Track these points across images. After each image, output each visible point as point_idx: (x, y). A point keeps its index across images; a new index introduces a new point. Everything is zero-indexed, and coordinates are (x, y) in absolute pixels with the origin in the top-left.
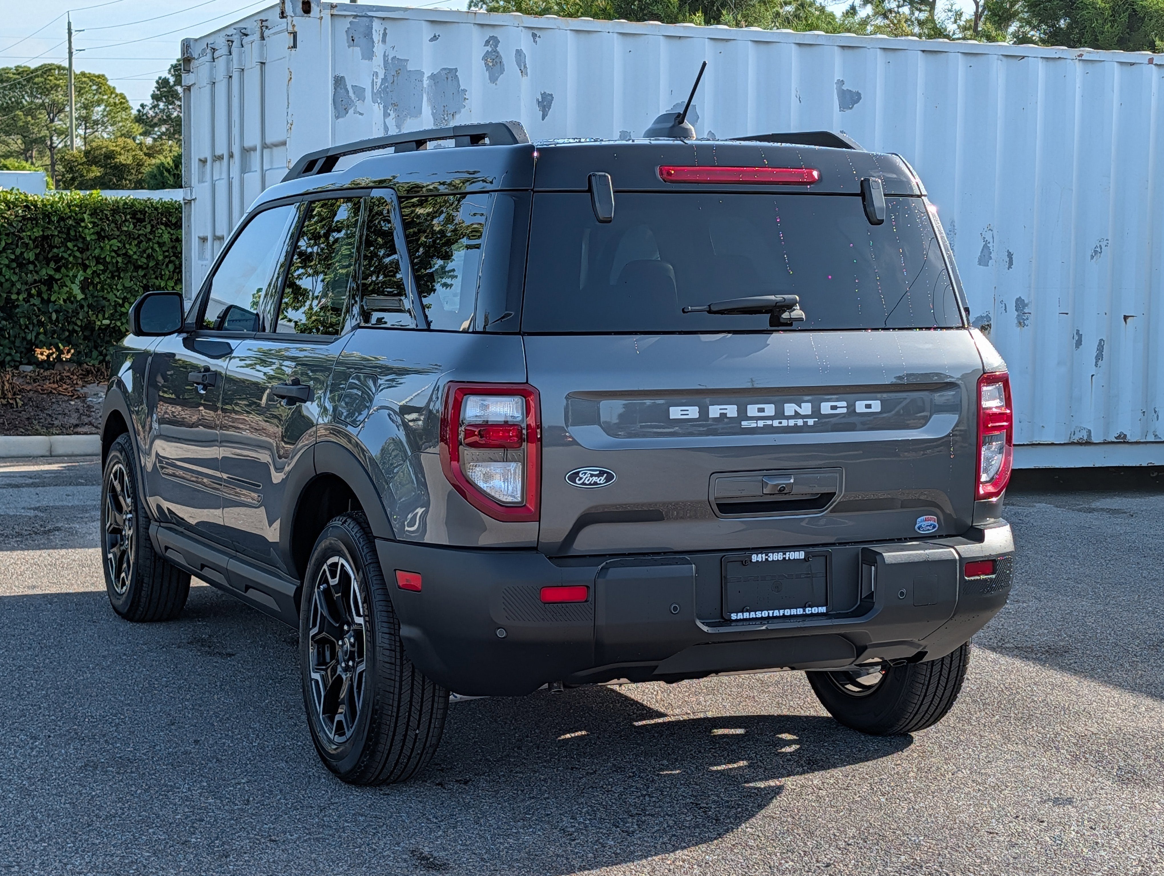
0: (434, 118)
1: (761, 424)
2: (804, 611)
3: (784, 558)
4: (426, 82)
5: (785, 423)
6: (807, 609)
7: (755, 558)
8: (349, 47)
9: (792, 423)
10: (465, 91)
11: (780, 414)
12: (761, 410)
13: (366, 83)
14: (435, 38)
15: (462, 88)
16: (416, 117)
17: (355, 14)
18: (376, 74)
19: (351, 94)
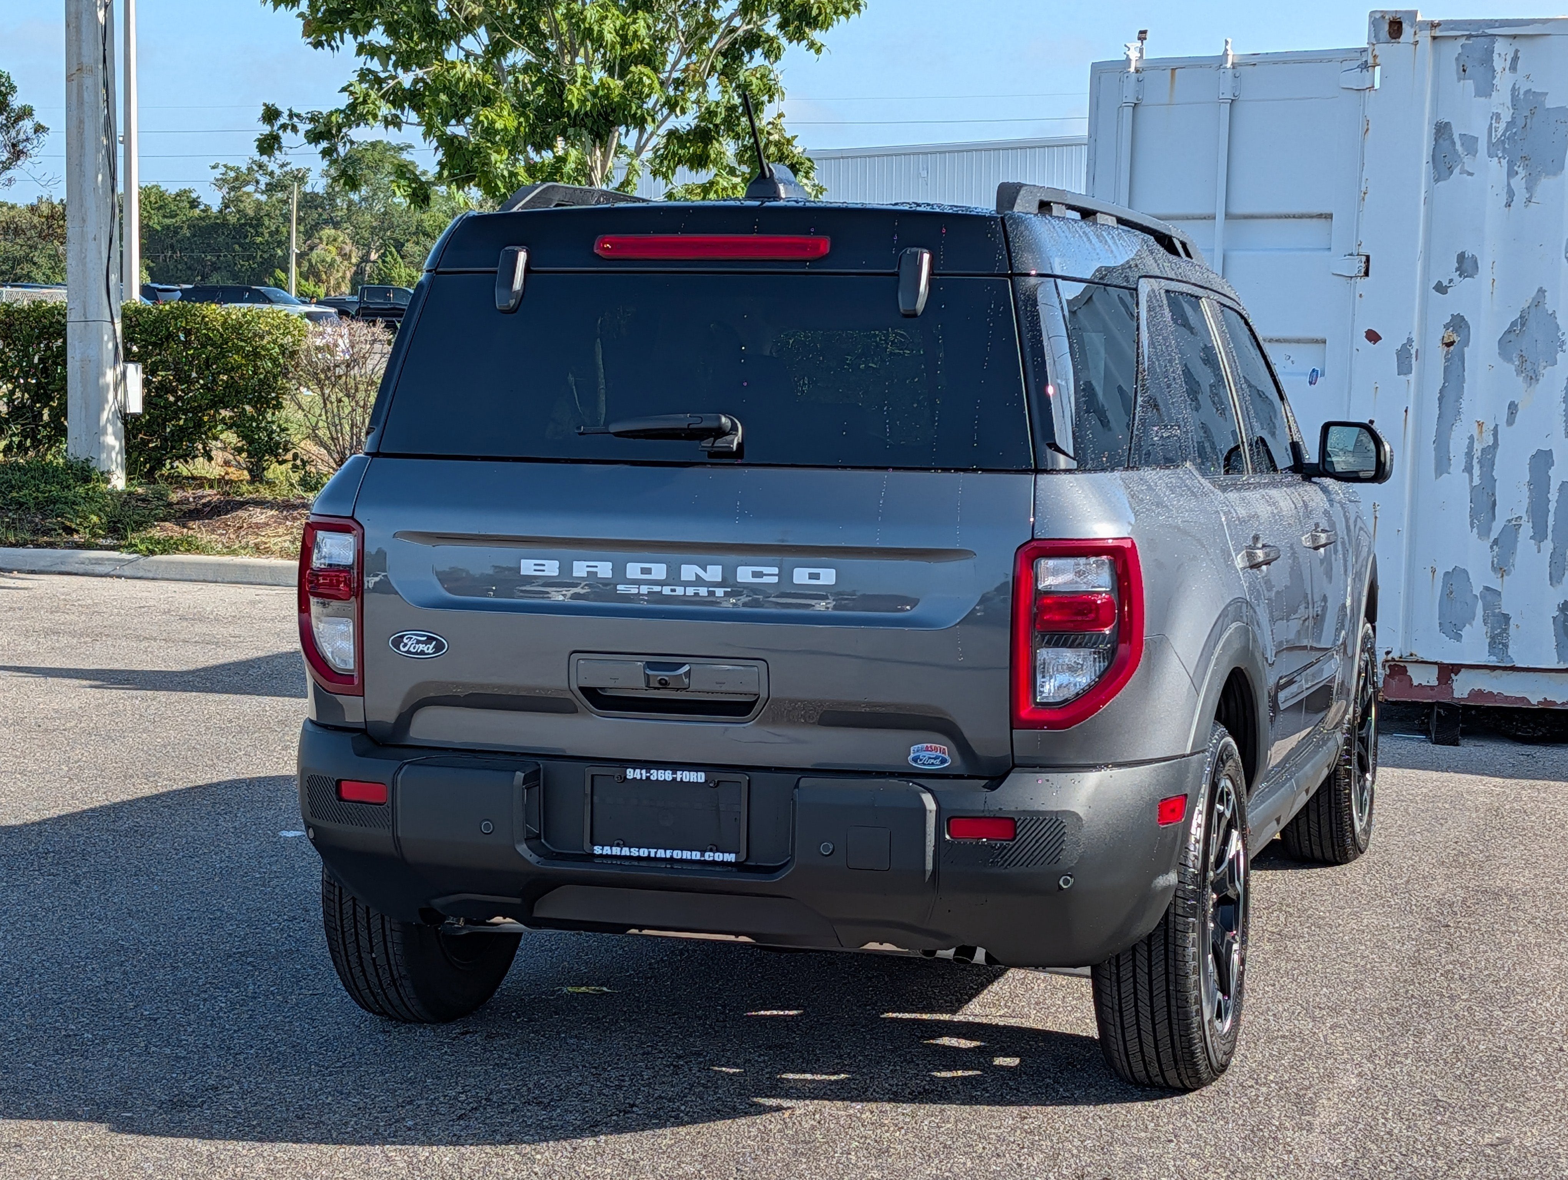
1: (644, 589)
2: (702, 855)
3: (674, 779)
5: (680, 591)
6: (707, 854)
7: (630, 774)
8: (1459, 80)
9: (690, 591)
11: (674, 578)
12: (647, 571)
13: (1479, 129)
16: (1555, 174)
17: (1467, 33)
18: (1498, 116)
19: (1458, 146)
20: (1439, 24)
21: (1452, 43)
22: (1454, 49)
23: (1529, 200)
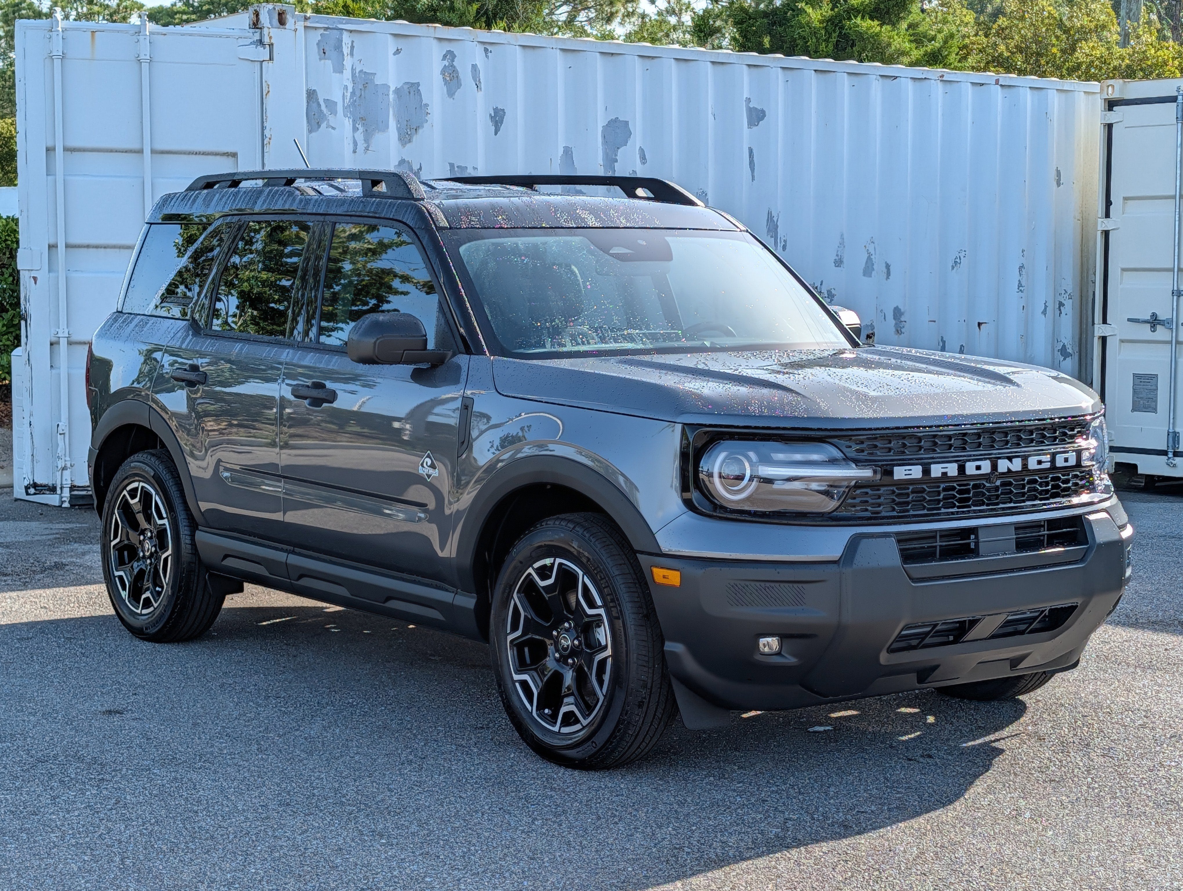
0: (399, 133)
4: (392, 96)
8: (320, 59)
10: (427, 105)
13: (337, 97)
14: (398, 52)
15: (424, 102)
16: (384, 131)
17: (326, 26)
18: (346, 87)
19: (323, 107)
20: (309, 18)
21: (314, 31)
22: (318, 37)
23: (367, 149)
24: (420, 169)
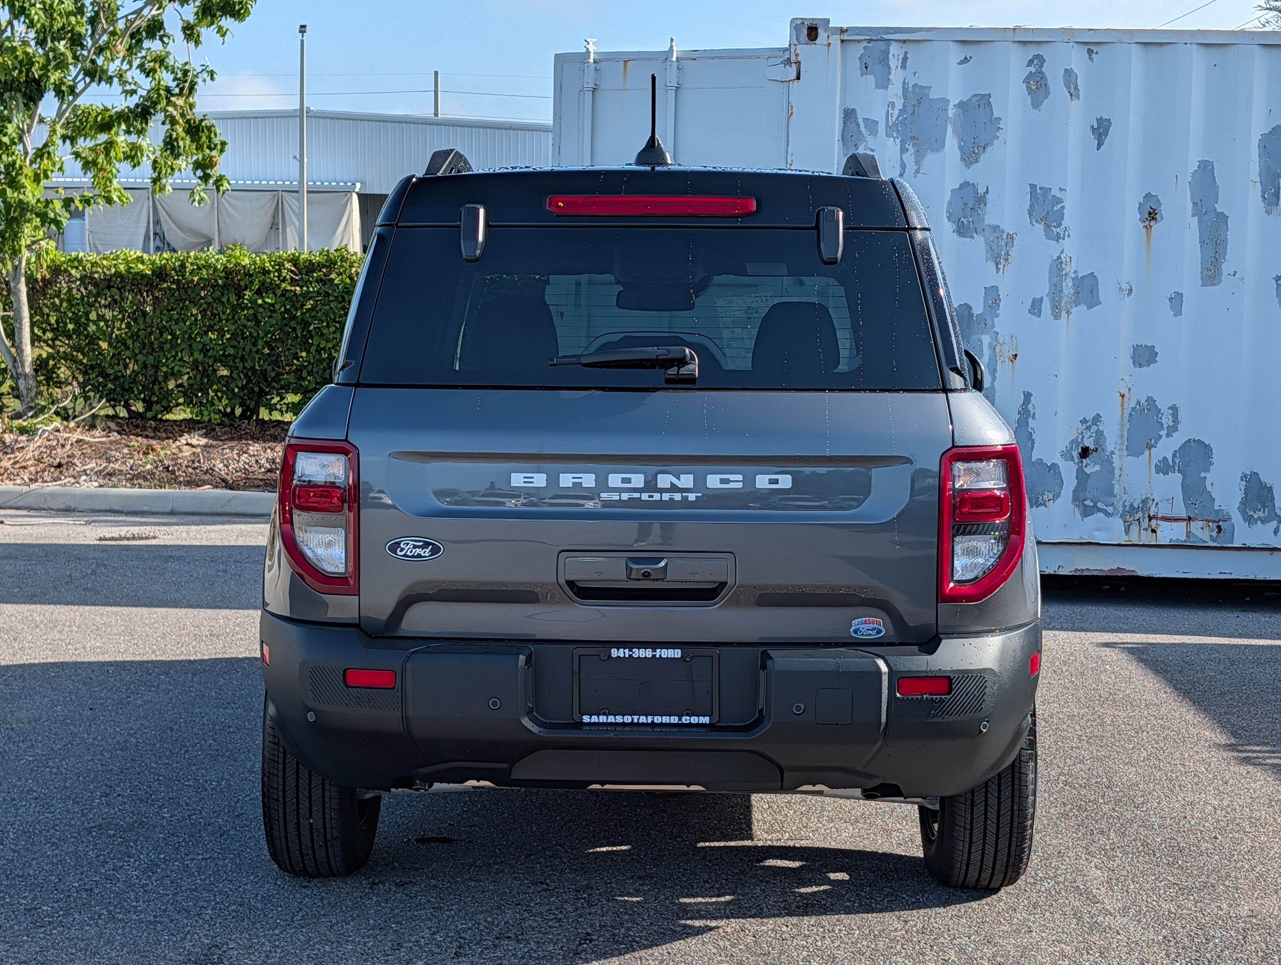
0: (961, 152)
1: (625, 496)
2: (680, 719)
3: (654, 656)
4: (951, 112)
5: (657, 497)
6: (684, 718)
7: (614, 653)
8: (862, 75)
9: (666, 497)
10: (999, 119)
12: (629, 481)
13: (879, 115)
14: (966, 60)
15: (995, 116)
16: (938, 151)
17: (868, 38)
18: (893, 104)
19: (862, 128)
20: (847, 30)
21: (856, 45)
22: (858, 50)
23: (917, 171)
24: (987, 192)
